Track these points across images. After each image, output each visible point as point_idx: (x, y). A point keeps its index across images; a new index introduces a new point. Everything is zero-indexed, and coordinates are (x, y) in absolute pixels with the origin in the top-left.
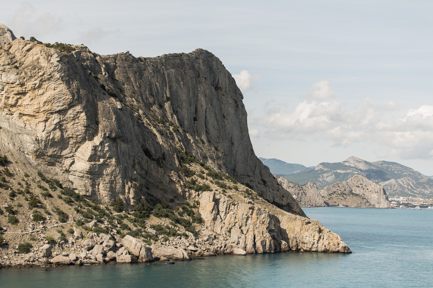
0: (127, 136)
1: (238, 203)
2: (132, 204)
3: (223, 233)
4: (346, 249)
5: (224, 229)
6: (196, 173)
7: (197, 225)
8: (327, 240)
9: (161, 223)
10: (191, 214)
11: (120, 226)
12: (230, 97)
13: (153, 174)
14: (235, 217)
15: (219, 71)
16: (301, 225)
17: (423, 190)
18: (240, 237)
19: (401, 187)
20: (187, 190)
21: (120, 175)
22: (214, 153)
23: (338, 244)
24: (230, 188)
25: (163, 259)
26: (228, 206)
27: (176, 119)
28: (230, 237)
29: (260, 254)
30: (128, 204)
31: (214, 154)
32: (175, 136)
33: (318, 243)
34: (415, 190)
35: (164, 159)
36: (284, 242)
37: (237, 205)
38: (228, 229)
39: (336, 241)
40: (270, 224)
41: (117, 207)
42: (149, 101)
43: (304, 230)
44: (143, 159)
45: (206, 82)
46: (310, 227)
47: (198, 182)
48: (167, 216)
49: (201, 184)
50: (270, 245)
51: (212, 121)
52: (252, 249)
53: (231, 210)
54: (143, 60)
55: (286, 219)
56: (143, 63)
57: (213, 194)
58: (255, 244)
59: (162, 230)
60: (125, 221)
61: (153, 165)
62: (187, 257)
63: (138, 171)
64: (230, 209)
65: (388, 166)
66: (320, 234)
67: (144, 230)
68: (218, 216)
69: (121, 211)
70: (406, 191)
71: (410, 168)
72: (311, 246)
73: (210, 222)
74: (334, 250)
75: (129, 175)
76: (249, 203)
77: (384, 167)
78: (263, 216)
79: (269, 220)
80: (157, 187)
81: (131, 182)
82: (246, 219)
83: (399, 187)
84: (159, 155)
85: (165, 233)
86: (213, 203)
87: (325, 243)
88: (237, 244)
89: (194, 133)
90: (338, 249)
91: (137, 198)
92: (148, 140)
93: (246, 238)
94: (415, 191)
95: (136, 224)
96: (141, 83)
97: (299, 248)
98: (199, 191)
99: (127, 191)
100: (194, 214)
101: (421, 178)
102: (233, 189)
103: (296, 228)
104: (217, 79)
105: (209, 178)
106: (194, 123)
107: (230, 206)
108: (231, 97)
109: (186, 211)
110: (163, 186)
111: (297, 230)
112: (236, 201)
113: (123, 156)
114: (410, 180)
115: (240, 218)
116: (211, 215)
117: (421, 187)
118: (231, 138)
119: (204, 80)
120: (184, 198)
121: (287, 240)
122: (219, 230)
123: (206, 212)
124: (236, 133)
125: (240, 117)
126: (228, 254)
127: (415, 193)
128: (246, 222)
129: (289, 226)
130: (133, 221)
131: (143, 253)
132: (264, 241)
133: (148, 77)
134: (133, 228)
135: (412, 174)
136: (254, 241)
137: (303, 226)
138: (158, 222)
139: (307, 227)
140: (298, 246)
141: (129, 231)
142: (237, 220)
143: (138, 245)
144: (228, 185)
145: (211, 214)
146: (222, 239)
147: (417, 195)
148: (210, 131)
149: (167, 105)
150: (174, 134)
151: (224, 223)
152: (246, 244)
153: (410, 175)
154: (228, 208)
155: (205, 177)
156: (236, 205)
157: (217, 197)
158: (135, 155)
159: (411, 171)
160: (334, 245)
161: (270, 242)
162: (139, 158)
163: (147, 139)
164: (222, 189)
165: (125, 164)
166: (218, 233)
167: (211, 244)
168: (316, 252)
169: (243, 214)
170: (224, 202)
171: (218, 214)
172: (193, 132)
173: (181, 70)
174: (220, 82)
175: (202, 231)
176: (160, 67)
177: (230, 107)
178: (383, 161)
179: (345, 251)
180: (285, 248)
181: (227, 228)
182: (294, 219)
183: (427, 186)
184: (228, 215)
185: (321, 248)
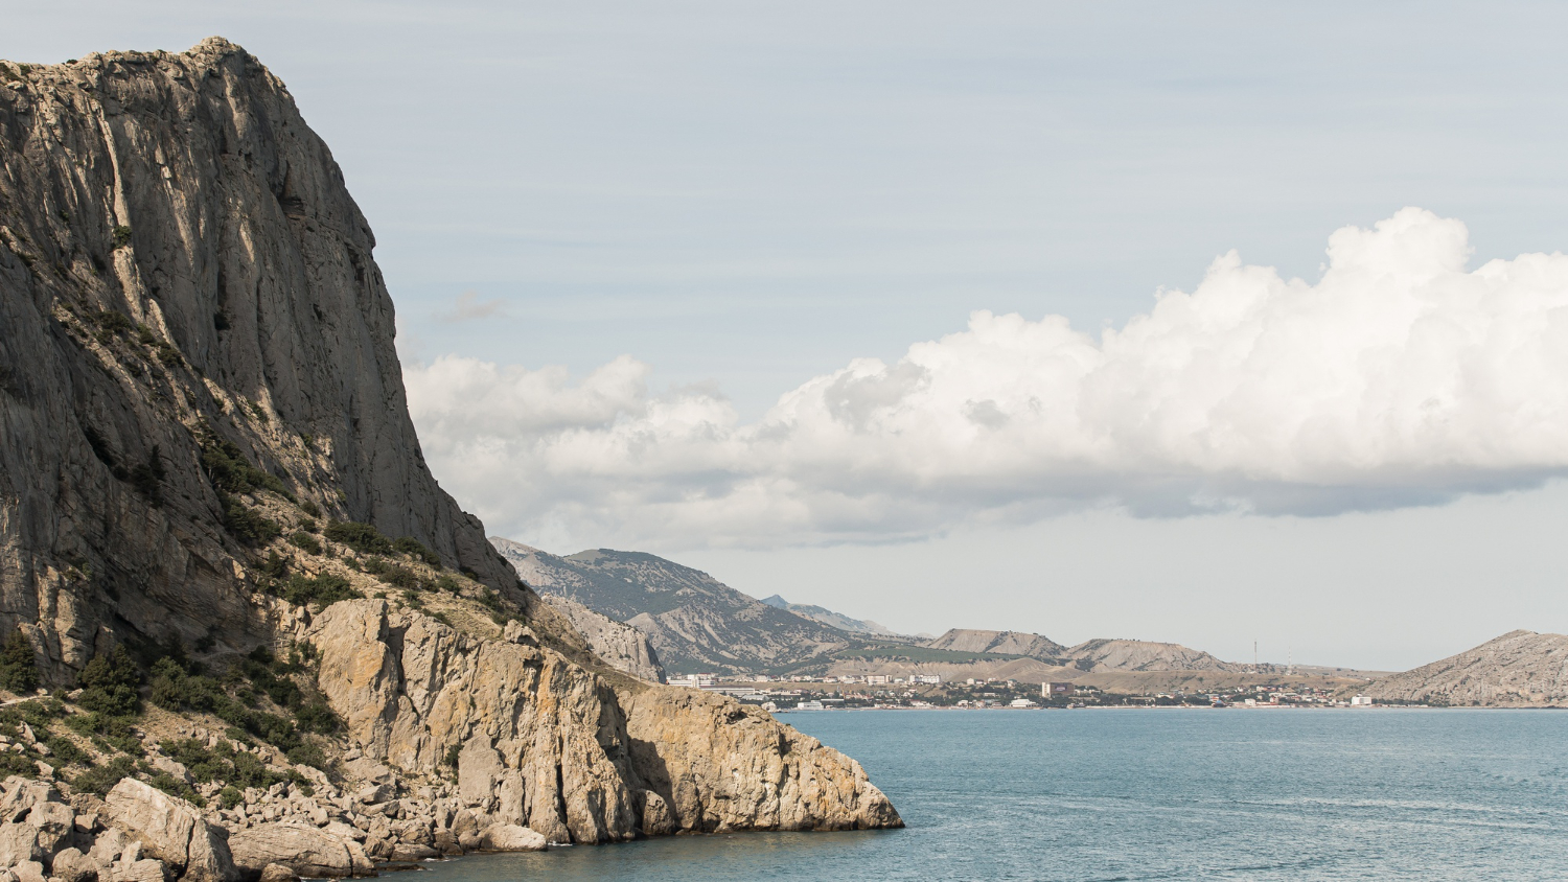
0: (28, 371)
1: (479, 645)
2: (68, 658)
3: (427, 767)
4: (884, 812)
5: (428, 754)
6: (285, 529)
7: (321, 739)
8: (815, 782)
9: (194, 735)
10: (289, 699)
11: (46, 748)
12: (333, 239)
13: (129, 536)
14: (472, 699)
15: (287, 130)
16: (712, 724)
17: (752, 648)
18: (501, 783)
19: (673, 639)
20: (257, 598)
21: (13, 536)
22: (305, 457)
23: (856, 795)
24: (431, 587)
25: (275, 873)
26: (441, 657)
27: (160, 318)
28: (456, 783)
29: (589, 844)
30: (53, 660)
31: (304, 463)
32: (173, 384)
33: (778, 794)
34: (725, 648)
35: (160, 474)
36: (653, 798)
37: (475, 652)
38: (446, 752)
39: (847, 783)
40: (603, 723)
41: (13, 672)
42: (58, 243)
43: (723, 747)
44: (90, 470)
45: (251, 173)
46: (747, 732)
47: (297, 565)
48: (207, 706)
49: (309, 574)
50: (620, 807)
51: (281, 328)
52: (555, 826)
53: (453, 672)
54: (18, 72)
55: (651, 705)
56: (17, 84)
57: (380, 611)
58: (562, 808)
59: (205, 761)
60: (59, 729)
61: (125, 498)
62: (367, 863)
63: (78, 520)
64: (449, 670)
65: (622, 566)
66: (785, 757)
67: (140, 764)
68: (402, 700)
69: (29, 688)
70: (695, 652)
71: (700, 573)
72: (752, 807)
73: (370, 727)
74: (841, 818)
75: (46, 538)
76: (524, 640)
77: (610, 571)
78: (577, 691)
79: (598, 709)
80: (143, 590)
81: (58, 568)
82: (515, 708)
83: (669, 640)
84: (136, 459)
85: (219, 774)
86: (382, 644)
87: (805, 794)
88: (490, 812)
89: (225, 377)
90: (857, 812)
91: (86, 633)
92: (93, 394)
93: (524, 783)
94: (725, 653)
95: (103, 738)
96: (19, 165)
97: (706, 817)
98: (305, 605)
99: (44, 603)
100: (300, 696)
101: (738, 605)
102: (441, 589)
103: (693, 738)
104: (283, 165)
105: (338, 548)
106: (220, 339)
107: (447, 656)
108: (337, 239)
109: (265, 687)
110: (166, 585)
111: (695, 746)
112: (471, 635)
113: (20, 457)
114: (706, 613)
115: (491, 703)
116: (374, 698)
117: (743, 638)
118: (351, 401)
119: (243, 164)
120: (246, 633)
121: (663, 785)
122: (411, 759)
123: (355, 686)
124: (366, 381)
125: (372, 319)
126: (467, 849)
127: (724, 660)
128: (515, 718)
129: (665, 733)
130: (92, 726)
131: (202, 850)
132: (596, 793)
133: (44, 145)
134: (95, 757)
135: (709, 594)
136: (560, 795)
137: (720, 731)
138: (181, 730)
139: (736, 732)
140: (702, 812)
141: (88, 770)
142: (479, 714)
143: (176, 817)
144: (417, 573)
145: (375, 694)
146: (426, 791)
147: (734, 668)
148: (276, 373)
149: (121, 259)
150: (169, 375)
151: (428, 728)
152: (526, 809)
153: (703, 596)
154: (440, 665)
155: (322, 545)
156: (469, 651)
157: (395, 620)
158: (60, 455)
159: (704, 582)
160: (840, 800)
161: (619, 794)
162: (75, 467)
163: (87, 388)
164: (400, 592)
165: (30, 491)
166: (406, 768)
167: (392, 812)
168: (774, 828)
169: (503, 687)
170: (423, 643)
171: (401, 691)
172: (220, 374)
173: (160, 120)
174: (295, 175)
175: (347, 765)
176: (84, 104)
177: (339, 276)
178: (602, 551)
179: (881, 820)
180: (658, 820)
181: (443, 747)
182: (681, 704)
183: (765, 634)
184: (442, 695)
185: (791, 816)
